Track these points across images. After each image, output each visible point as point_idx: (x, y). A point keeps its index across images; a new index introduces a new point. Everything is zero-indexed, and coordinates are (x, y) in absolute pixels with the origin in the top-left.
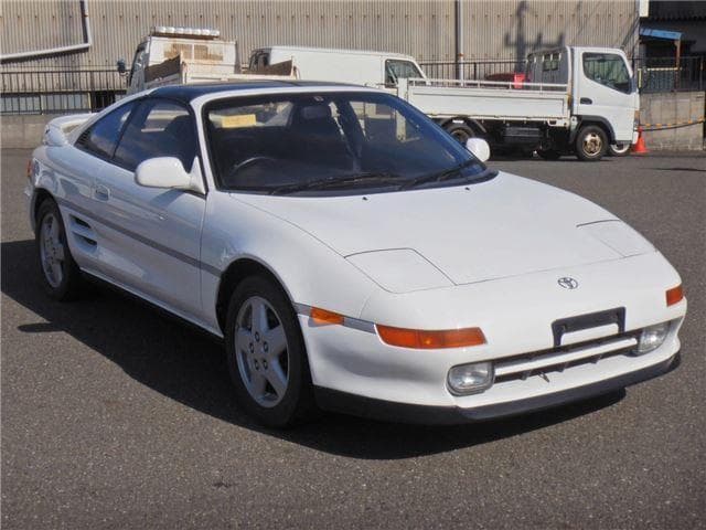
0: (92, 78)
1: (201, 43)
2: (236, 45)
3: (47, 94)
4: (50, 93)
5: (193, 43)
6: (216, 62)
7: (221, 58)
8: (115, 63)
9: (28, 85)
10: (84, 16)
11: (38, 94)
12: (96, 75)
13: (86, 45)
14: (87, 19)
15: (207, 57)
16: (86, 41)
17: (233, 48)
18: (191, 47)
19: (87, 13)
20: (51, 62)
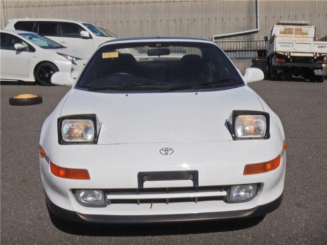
0: (256, 44)
1: (298, 27)
2: (315, 28)
3: (239, 51)
4: (241, 51)
5: (294, 27)
6: (305, 36)
7: (307, 34)
8: (263, 38)
9: (232, 47)
10: (257, 17)
11: (236, 51)
12: (258, 42)
13: (256, 30)
14: (258, 18)
15: (302, 34)
16: (257, 28)
17: (314, 29)
18: (293, 29)
19: (258, 16)
20: (242, 37)
